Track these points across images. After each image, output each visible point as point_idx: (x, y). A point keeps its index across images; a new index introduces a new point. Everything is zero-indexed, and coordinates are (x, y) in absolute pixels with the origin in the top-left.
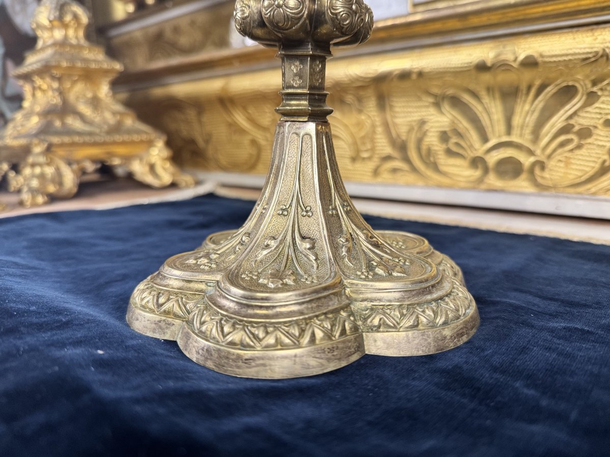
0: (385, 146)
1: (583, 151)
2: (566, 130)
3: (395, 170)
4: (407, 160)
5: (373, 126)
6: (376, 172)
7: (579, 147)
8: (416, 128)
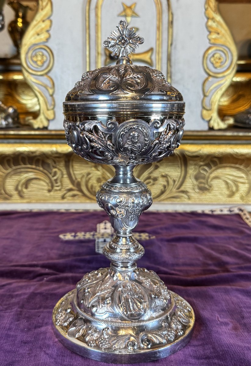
0: (69, 185)
1: (155, 186)
2: (149, 178)
3: (74, 196)
4: (81, 190)
5: (62, 174)
6: (63, 197)
7: (153, 184)
8: (85, 176)
